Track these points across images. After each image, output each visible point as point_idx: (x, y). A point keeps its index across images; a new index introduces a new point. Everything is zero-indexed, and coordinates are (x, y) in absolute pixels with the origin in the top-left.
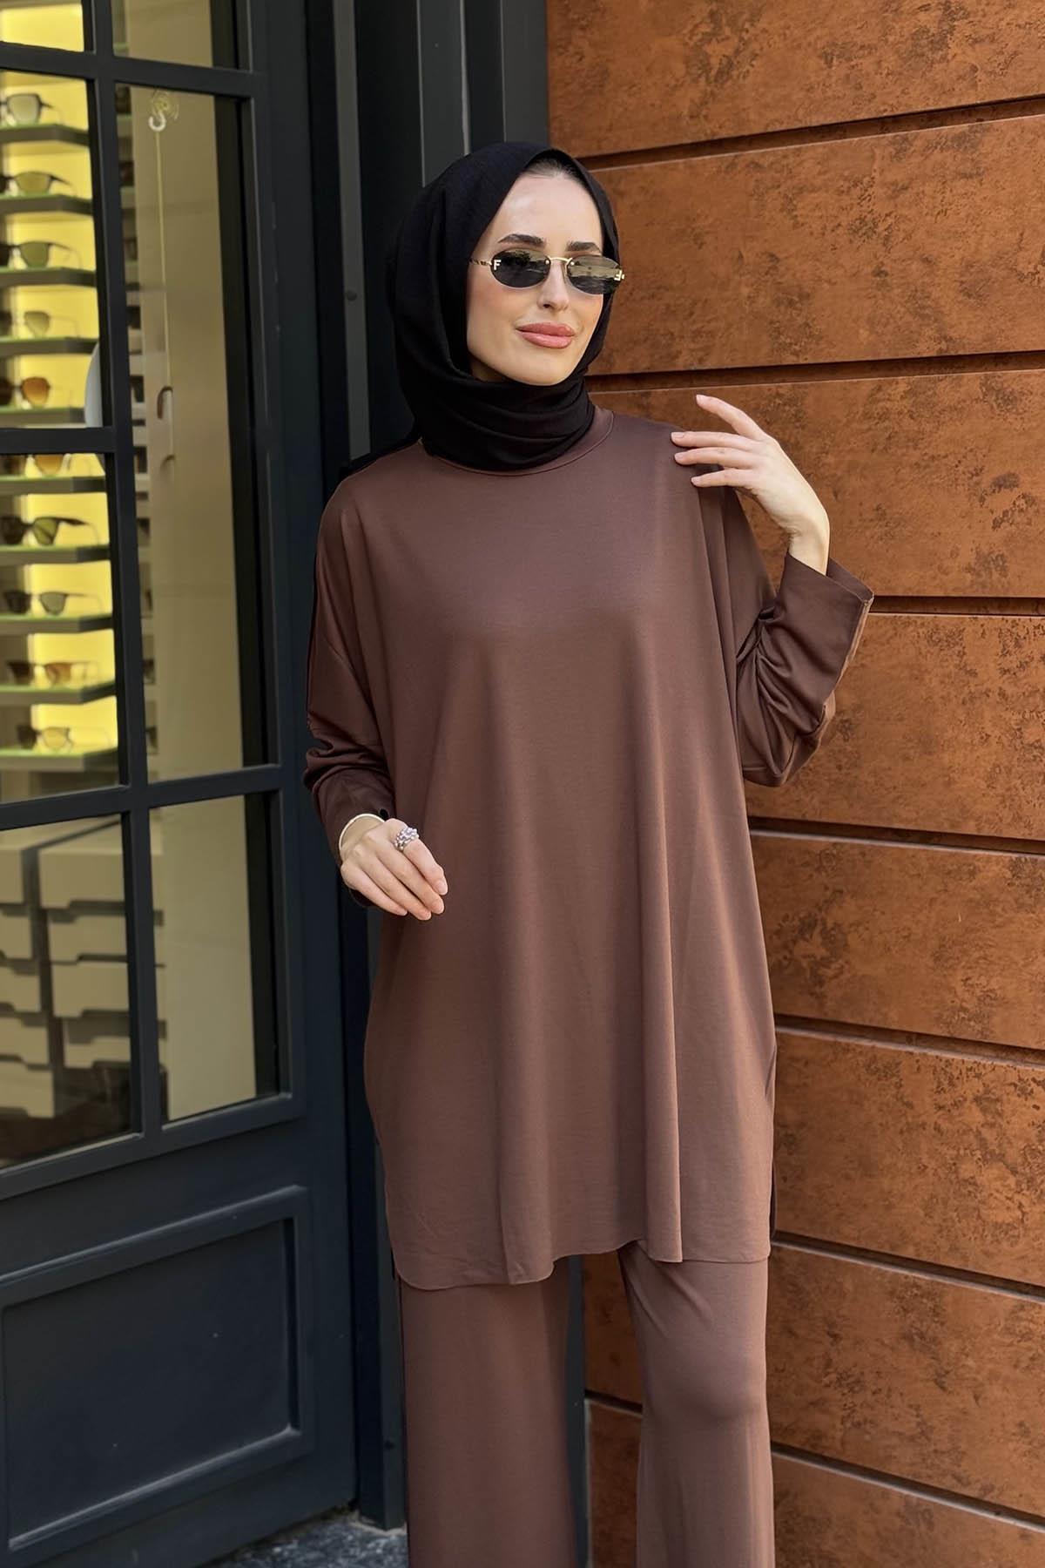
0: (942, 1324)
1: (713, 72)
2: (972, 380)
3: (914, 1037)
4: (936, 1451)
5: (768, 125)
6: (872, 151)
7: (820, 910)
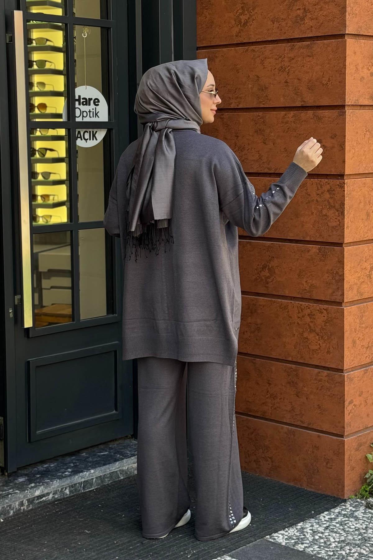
0: (298, 378)
1: (242, 24)
2: (310, 113)
3: (293, 298)
4: (296, 414)
5: (257, 40)
6: (285, 48)
7: (268, 263)
